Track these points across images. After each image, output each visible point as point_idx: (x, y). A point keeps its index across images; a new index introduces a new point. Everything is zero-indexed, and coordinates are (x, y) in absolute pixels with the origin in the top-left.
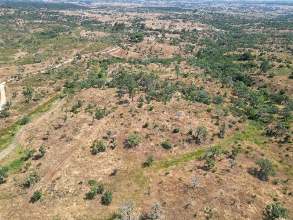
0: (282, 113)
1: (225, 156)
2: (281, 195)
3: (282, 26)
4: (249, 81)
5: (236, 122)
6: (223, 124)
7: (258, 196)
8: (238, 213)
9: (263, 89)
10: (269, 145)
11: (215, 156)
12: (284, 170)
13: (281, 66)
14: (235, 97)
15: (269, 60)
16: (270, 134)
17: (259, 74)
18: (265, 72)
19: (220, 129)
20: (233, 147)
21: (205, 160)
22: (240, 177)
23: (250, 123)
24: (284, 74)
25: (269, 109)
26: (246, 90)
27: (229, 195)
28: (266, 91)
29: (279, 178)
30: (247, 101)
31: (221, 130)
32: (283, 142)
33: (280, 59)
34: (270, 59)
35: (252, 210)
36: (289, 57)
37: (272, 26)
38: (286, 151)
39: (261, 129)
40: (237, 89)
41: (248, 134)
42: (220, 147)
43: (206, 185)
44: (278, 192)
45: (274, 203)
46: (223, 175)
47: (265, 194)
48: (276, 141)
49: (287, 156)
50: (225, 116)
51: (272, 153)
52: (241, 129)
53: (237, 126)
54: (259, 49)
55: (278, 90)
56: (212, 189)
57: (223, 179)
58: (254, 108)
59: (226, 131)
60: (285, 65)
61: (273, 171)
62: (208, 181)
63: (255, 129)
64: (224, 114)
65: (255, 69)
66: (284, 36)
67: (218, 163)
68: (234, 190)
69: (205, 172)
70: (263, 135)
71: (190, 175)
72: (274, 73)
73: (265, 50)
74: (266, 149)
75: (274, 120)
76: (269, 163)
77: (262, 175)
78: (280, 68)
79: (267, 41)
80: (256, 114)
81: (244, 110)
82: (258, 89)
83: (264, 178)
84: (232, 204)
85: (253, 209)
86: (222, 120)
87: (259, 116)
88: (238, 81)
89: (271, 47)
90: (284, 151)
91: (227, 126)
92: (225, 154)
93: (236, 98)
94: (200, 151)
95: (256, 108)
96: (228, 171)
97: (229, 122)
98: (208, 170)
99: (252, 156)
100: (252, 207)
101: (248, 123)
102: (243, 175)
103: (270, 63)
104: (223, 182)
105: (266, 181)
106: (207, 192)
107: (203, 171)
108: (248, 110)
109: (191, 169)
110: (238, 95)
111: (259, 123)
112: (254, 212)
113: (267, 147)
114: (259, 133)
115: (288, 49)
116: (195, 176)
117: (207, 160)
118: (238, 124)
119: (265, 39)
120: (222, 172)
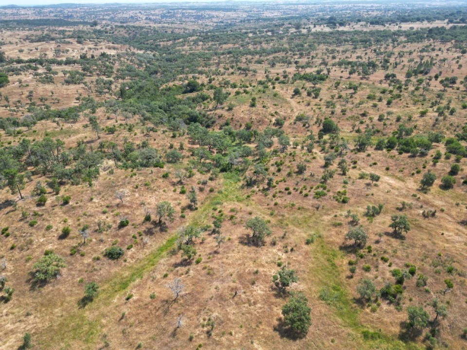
0: (255, 153)
1: (207, 233)
2: (284, 256)
3: (224, 39)
4: (206, 120)
5: (207, 181)
6: (191, 190)
7: (261, 269)
8: (245, 303)
9: (226, 127)
10: (253, 198)
11: (194, 239)
12: (279, 223)
13: (238, 93)
14: (195, 146)
15: (221, 86)
16: (250, 184)
17: (215, 108)
18: (221, 104)
19: (189, 198)
20: (213, 217)
21: (182, 251)
22: (233, 255)
23: (225, 177)
24: (244, 103)
25: (240, 152)
26: (206, 133)
27: (226, 285)
28: (230, 129)
29: (275, 235)
30: (213, 148)
31: (191, 198)
32: (268, 189)
33: (234, 84)
34: (223, 85)
35: (259, 292)
36: (243, 79)
37: (212, 41)
38: (274, 199)
39: (239, 180)
40: (195, 134)
41: (226, 193)
42: (196, 224)
43: (193, 287)
44: (280, 254)
45: (279, 269)
46: (212, 261)
47: (267, 263)
48: (259, 190)
49: (276, 204)
50: (190, 177)
51: (260, 207)
52: (216, 188)
53: (209, 186)
54: (206, 73)
55: (243, 124)
56: (203, 288)
57: (212, 267)
58: (223, 155)
59: (198, 198)
60: (242, 91)
61: (267, 229)
62: (194, 280)
63: (232, 182)
64: (188, 174)
65: (208, 102)
66: (229, 53)
67: (200, 248)
68: (231, 275)
69: (187, 268)
70: (243, 188)
71: (165, 283)
72: (232, 103)
73: (213, 75)
74: (251, 205)
75: (249, 165)
76: (260, 221)
77: (257, 240)
78: (237, 96)
79: (212, 62)
80: (227, 163)
81: (212, 162)
82: (220, 129)
83: (260, 243)
84: (234, 296)
85: (260, 288)
86: (188, 185)
87: (232, 164)
88: (193, 123)
89: (219, 69)
90: (272, 200)
91: (197, 191)
92: (206, 230)
93: (197, 148)
94: (171, 241)
95: (225, 155)
96: (216, 252)
97: (199, 184)
98: (189, 264)
99: (239, 219)
100: (258, 288)
101: (221, 179)
102: (236, 249)
103: (224, 91)
104: (215, 271)
105: (264, 245)
106: (198, 296)
107: (183, 268)
108: (216, 160)
109: (165, 273)
110: (198, 143)
111: (234, 173)
112: (262, 293)
113: (252, 202)
114: (238, 187)
115: (239, 69)
116: (173, 281)
117: (184, 249)
118: (210, 183)
119: (209, 59)
120: (209, 258)
